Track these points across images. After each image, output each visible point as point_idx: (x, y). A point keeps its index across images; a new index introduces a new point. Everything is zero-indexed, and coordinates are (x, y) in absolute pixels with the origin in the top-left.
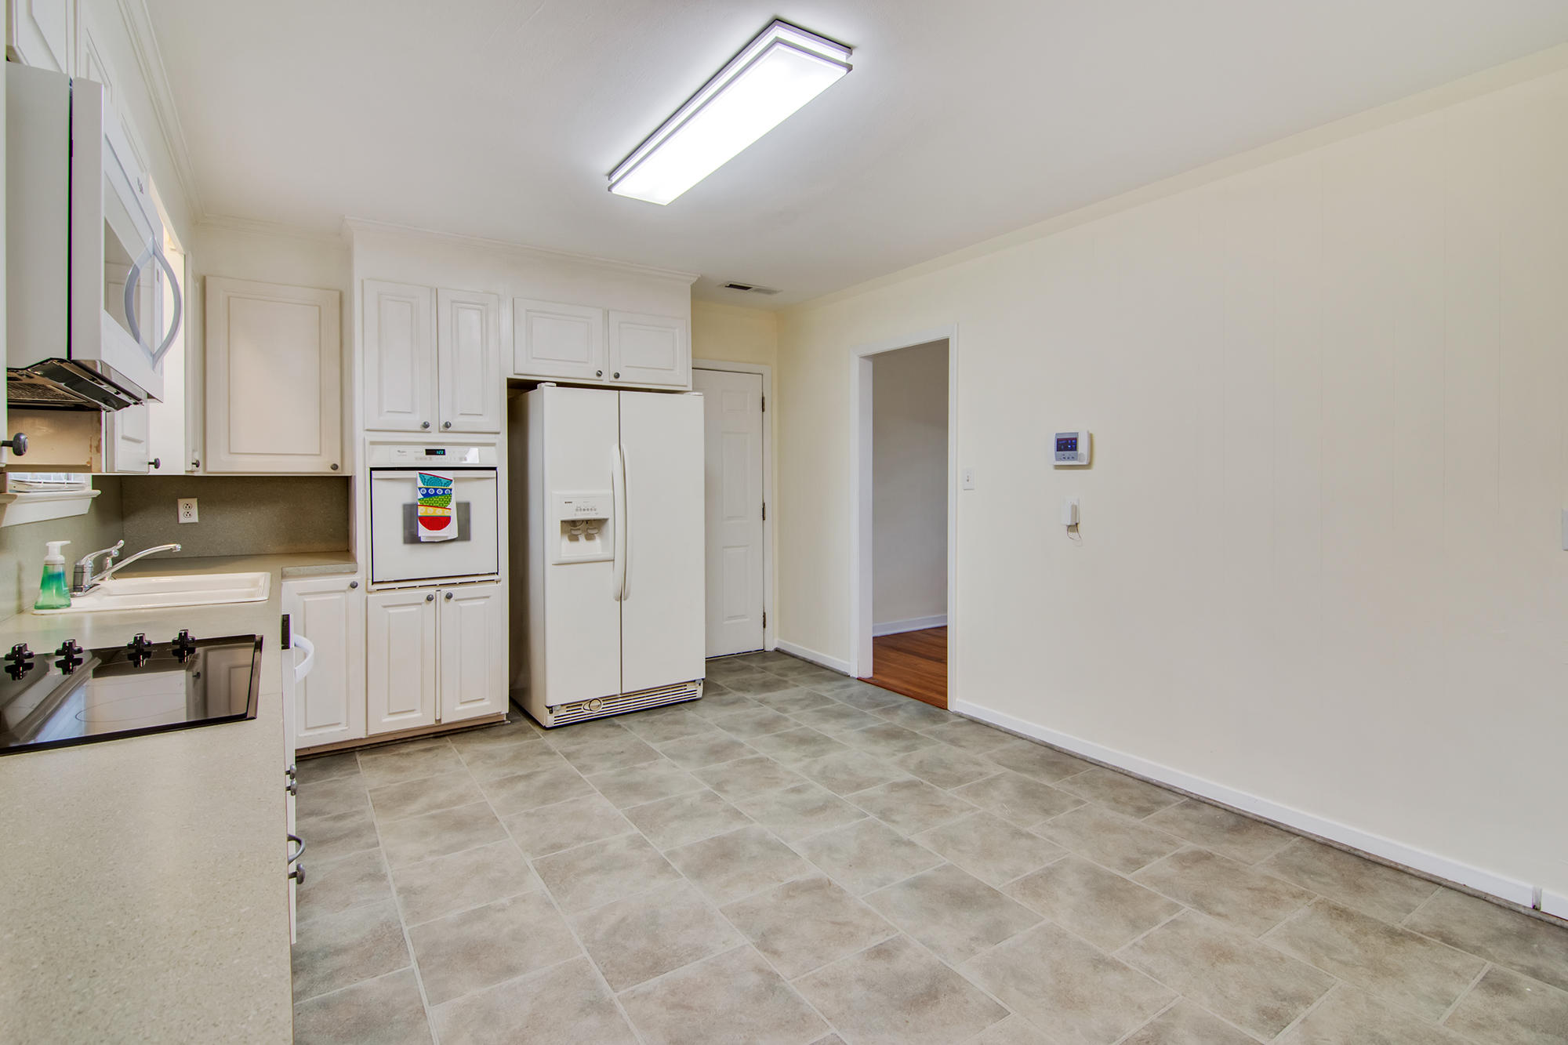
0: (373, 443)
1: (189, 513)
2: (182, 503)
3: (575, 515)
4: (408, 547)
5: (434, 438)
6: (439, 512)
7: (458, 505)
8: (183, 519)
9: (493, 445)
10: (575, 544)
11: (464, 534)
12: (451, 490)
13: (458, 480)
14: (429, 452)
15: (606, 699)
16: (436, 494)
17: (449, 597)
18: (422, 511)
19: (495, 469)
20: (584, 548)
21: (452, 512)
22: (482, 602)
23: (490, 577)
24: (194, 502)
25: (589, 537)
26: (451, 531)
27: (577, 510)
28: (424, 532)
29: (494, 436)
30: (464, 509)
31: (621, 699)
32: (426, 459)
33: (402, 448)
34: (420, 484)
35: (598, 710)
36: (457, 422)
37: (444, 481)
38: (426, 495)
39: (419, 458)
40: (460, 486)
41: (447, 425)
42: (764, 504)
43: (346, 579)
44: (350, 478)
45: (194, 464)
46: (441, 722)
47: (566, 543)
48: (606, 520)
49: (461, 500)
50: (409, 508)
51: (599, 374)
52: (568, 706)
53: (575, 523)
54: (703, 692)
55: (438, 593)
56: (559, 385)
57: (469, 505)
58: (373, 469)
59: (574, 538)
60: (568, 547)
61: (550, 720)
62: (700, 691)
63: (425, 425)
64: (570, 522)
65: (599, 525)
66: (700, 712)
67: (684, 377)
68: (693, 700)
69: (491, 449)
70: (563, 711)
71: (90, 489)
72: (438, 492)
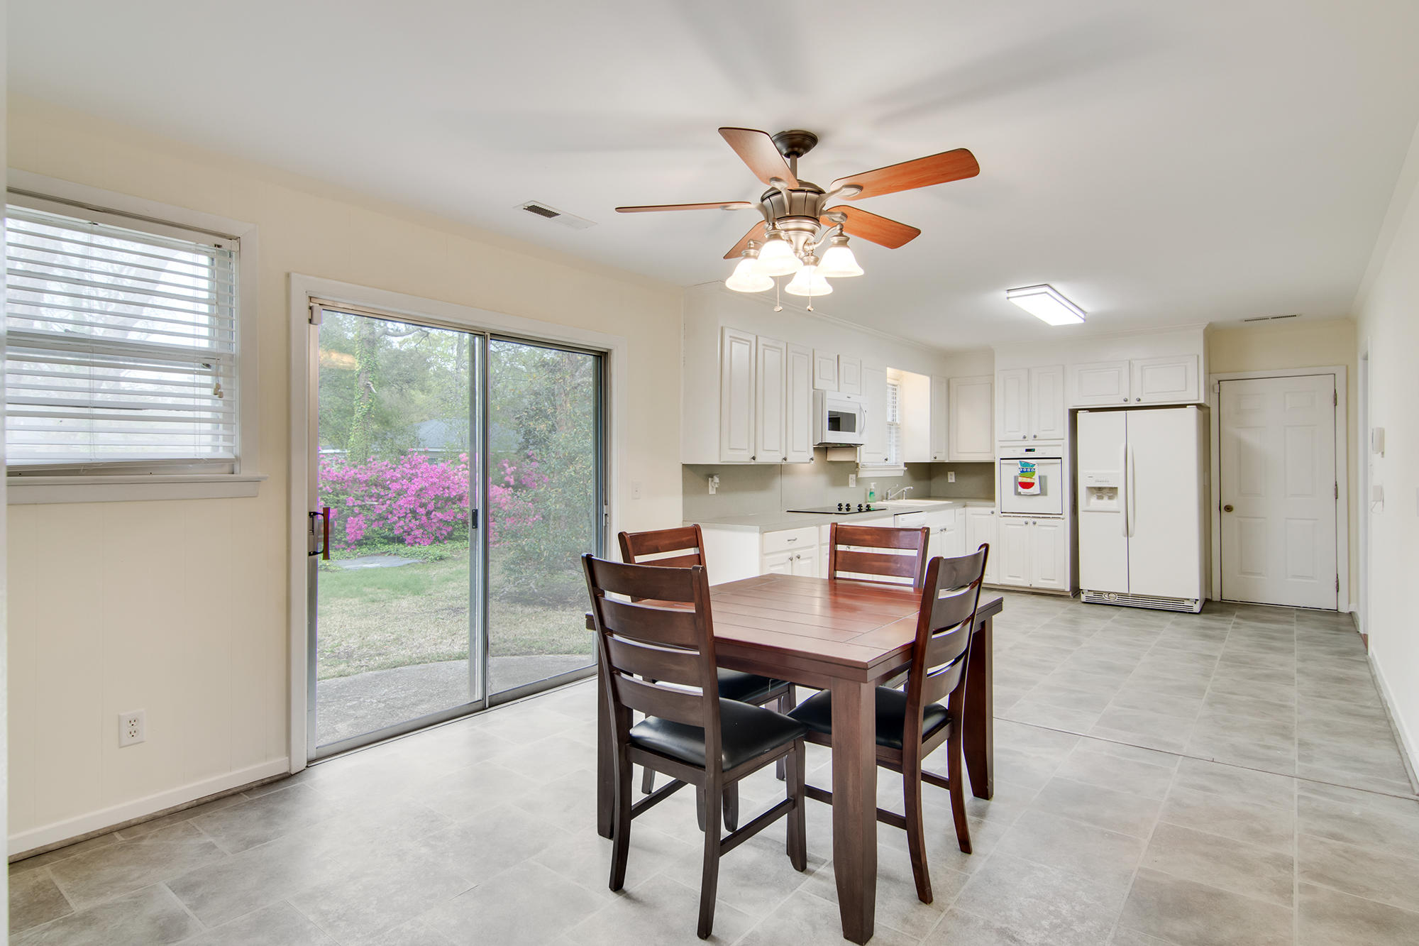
0: (1001, 447)
1: (951, 478)
2: (949, 473)
3: (1094, 484)
4: (1016, 497)
5: (1030, 443)
6: (1028, 480)
7: (1040, 477)
8: (950, 481)
9: (1060, 445)
10: (1100, 501)
11: (1043, 492)
12: (1034, 469)
13: (1038, 464)
14: (1027, 450)
15: (1119, 594)
17: (1034, 523)
18: (1021, 480)
19: (1061, 460)
20: (1105, 503)
21: (1036, 480)
22: (1054, 528)
23: (1058, 516)
24: (953, 473)
25: (1110, 498)
26: (1035, 489)
27: (1096, 481)
28: (1020, 489)
29: (1060, 441)
30: (1042, 479)
31: (1130, 597)
32: (1025, 454)
33: (1014, 449)
34: (1020, 467)
35: (1113, 599)
36: (1041, 435)
37: (1030, 465)
38: (1023, 472)
39: (1021, 453)
40: (1041, 467)
41: (1035, 437)
42: (1336, 485)
43: (990, 510)
44: (994, 463)
45: (935, 458)
46: (1033, 586)
47: (1094, 500)
48: (1117, 488)
49: (1040, 474)
50: (1016, 478)
51: (1126, 400)
52: (1095, 592)
53: (1100, 489)
54: (1201, 610)
55: (1030, 521)
56: (1090, 412)
57: (1045, 477)
58: (1001, 459)
59: (1100, 498)
60: (1095, 502)
61: (1083, 598)
62: (1197, 608)
63: (1025, 437)
64: (1095, 488)
65: (1113, 490)
66: (1197, 620)
67: (1196, 394)
68: (1190, 613)
69: (1061, 448)
70: (1091, 594)
71: (903, 467)
72: (1029, 470)
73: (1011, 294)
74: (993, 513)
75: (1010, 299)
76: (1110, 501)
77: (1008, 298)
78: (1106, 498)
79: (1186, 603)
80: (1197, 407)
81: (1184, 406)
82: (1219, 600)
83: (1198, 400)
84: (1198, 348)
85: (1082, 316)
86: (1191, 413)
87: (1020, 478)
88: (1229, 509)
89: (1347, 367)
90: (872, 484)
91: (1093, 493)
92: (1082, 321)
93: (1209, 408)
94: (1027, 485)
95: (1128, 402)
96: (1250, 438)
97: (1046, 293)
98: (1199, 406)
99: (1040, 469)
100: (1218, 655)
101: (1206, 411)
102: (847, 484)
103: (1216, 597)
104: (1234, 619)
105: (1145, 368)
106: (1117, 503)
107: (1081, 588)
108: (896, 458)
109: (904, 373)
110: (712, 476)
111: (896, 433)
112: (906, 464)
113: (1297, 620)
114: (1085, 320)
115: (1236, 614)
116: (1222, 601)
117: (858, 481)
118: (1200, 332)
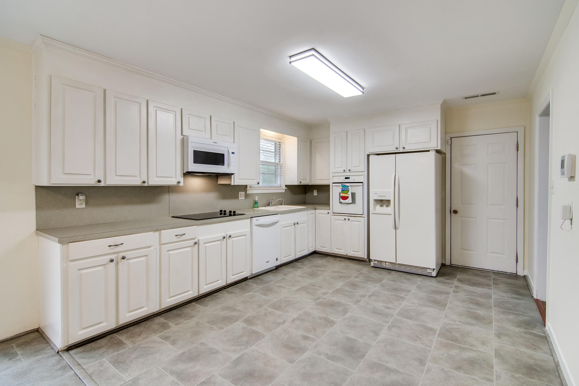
0: (333, 176)
1: (315, 193)
2: (314, 191)
3: (378, 198)
4: (340, 204)
5: (347, 174)
6: (346, 195)
7: (352, 193)
8: (314, 195)
9: (362, 175)
10: (381, 208)
11: (354, 201)
12: (349, 189)
13: (351, 186)
14: (346, 178)
15: (391, 263)
16: (345, 190)
17: (349, 219)
19: (362, 183)
20: (384, 209)
21: (350, 195)
22: (358, 223)
23: (361, 216)
24: (316, 191)
25: (387, 206)
26: (349, 200)
27: (379, 196)
28: (341, 200)
29: (363, 172)
30: (353, 195)
31: (397, 265)
32: (345, 180)
33: (339, 177)
34: (342, 187)
35: (388, 266)
36: (353, 169)
37: (347, 186)
38: (342, 190)
39: (342, 180)
40: (353, 188)
41: (350, 170)
42: (517, 199)
43: (327, 211)
44: (330, 185)
45: (301, 182)
46: (348, 255)
47: (378, 207)
48: (390, 200)
49: (352, 192)
50: (340, 193)
51: (397, 148)
52: (378, 261)
53: (382, 201)
54: (437, 275)
55: (347, 218)
56: (377, 155)
57: (355, 193)
58: (333, 183)
59: (382, 206)
60: (379, 209)
61: (372, 264)
62: (434, 274)
63: (344, 171)
64: (379, 200)
65: (388, 201)
66: (433, 284)
67: (436, 143)
68: (430, 276)
69: (363, 177)
70: (376, 262)
71: (284, 187)
72: (346, 189)
73: (293, 59)
74: (328, 213)
75: (292, 63)
76: (387, 208)
77: (290, 63)
78: (385, 206)
79: (428, 271)
80: (436, 152)
81: (429, 151)
82: (449, 264)
83: (437, 147)
84: (437, 115)
85: (362, 90)
86: (432, 155)
87: (341, 194)
88: (455, 212)
89: (525, 127)
90: (257, 197)
91: (377, 203)
92: (361, 93)
93: (445, 154)
94: (345, 198)
95: (398, 149)
96: (468, 171)
97: (313, 55)
98: (438, 151)
99: (351, 190)
100: (438, 327)
101: (444, 155)
102: (237, 197)
103: (448, 263)
104: (456, 283)
105: (407, 129)
106: (389, 210)
107: (370, 259)
108: (280, 183)
109: (285, 135)
110: (78, 195)
111: (280, 169)
112: (286, 186)
113: (494, 284)
114: (363, 93)
115: (458, 277)
116: (451, 266)
117: (247, 196)
118: (439, 106)
